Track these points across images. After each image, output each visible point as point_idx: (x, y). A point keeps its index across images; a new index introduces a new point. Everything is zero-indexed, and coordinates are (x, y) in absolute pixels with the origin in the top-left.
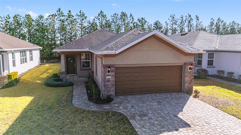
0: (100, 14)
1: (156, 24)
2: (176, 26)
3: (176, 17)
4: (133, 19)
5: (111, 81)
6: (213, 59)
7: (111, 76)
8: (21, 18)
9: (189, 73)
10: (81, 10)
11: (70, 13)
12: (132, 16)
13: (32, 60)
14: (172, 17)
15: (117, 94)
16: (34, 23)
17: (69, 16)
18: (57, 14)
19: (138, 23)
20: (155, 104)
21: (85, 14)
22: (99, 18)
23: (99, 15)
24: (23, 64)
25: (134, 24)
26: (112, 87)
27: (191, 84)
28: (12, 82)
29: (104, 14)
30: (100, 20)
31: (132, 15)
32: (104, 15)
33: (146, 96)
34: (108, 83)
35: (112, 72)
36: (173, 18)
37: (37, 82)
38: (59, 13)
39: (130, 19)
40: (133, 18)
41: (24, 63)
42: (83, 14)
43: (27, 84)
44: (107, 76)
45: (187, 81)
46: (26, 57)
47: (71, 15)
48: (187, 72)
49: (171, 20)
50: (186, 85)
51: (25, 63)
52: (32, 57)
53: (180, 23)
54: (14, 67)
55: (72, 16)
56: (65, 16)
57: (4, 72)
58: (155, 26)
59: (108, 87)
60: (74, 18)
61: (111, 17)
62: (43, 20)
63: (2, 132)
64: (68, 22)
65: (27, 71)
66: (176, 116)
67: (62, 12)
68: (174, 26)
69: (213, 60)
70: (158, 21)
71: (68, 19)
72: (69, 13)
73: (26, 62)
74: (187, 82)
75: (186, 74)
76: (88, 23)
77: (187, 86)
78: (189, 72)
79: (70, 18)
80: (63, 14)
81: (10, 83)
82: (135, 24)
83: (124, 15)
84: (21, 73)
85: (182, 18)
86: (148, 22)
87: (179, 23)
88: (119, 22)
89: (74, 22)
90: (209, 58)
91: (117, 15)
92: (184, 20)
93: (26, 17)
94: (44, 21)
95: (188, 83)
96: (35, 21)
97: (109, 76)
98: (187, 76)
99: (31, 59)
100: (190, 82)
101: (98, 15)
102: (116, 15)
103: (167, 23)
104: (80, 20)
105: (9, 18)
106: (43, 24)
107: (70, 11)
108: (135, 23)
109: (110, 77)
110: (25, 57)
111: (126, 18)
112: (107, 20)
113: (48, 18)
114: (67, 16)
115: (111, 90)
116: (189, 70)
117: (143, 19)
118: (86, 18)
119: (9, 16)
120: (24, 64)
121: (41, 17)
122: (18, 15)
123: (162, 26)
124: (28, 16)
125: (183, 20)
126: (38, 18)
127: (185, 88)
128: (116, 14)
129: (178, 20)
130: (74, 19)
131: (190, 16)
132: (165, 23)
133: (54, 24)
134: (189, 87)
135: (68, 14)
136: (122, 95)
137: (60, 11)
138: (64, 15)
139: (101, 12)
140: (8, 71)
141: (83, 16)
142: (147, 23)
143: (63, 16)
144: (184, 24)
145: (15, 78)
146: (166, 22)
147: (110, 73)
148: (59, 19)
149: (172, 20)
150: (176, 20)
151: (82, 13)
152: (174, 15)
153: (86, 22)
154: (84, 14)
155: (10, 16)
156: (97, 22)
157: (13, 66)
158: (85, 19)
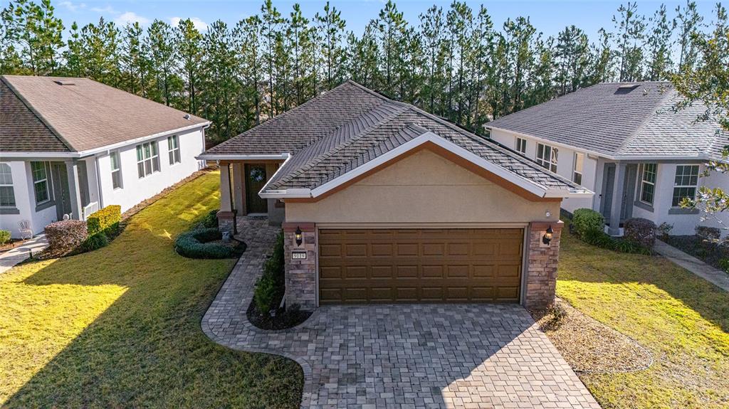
0: (384, 11)
1: (566, 36)
2: (639, 43)
3: (638, 14)
4: (488, 22)
5: (306, 267)
6: (696, 184)
7: (305, 252)
8: (169, 30)
9: (543, 253)
10: (328, 3)
11: (298, 13)
12: (486, 14)
13: (178, 159)
14: (625, 13)
15: (326, 299)
16: (200, 45)
17: (295, 21)
18: (261, 17)
19: (504, 34)
20: (408, 343)
21: (339, 14)
22: (380, 23)
23: (382, 14)
24: (147, 177)
25: (492, 38)
26: (308, 283)
27: (547, 285)
28: (97, 236)
29: (396, 12)
30: (386, 29)
31: (485, 11)
32: (398, 13)
33: (405, 310)
34: (298, 272)
35: (307, 242)
36: (630, 15)
37: (163, 235)
38: (267, 12)
39: (479, 24)
40: (487, 20)
41: (149, 172)
42: (334, 15)
43: (135, 243)
44: (295, 253)
45: (535, 274)
46: (157, 156)
47: (300, 18)
48: (534, 250)
49: (623, 23)
50: (531, 286)
51: (156, 174)
52: (177, 153)
53: (652, 31)
54: (119, 190)
55: (302, 22)
56: (283, 21)
57: (85, 208)
58: (563, 43)
59: (297, 281)
60: (309, 27)
61: (421, 18)
62: (223, 36)
63: (9, 393)
64: (292, 40)
65: (159, 192)
66: (436, 391)
67: (275, 9)
68: (633, 43)
69: (694, 189)
70: (573, 28)
71: (293, 30)
72: (294, 12)
73: (157, 168)
74: (534, 278)
75: (534, 255)
76: (350, 41)
77: (534, 290)
78: (543, 250)
79: (296, 27)
80: (279, 15)
81: (93, 239)
82: (496, 40)
83: (462, 11)
84: (139, 202)
85: (662, 13)
86: (538, 32)
87: (648, 31)
88: (445, 34)
89: (308, 39)
90: (678, 180)
91: (440, 12)
92: (669, 22)
93: (181, 28)
94: (228, 37)
95: (537, 282)
96: (204, 40)
97: (300, 253)
98: (535, 260)
99: (175, 157)
100: (546, 278)
101: (380, 15)
102: (437, 12)
103: (606, 32)
104: (325, 31)
105: (139, 33)
106: (223, 46)
107: (297, 8)
108: (496, 35)
109: (303, 256)
110: (155, 156)
111: (467, 21)
112: (408, 28)
113: (237, 29)
114: (288, 22)
115: (306, 289)
116: (542, 245)
117: (521, 20)
118: (342, 25)
119: (137, 28)
120: (150, 176)
121: (220, 26)
122: (161, 23)
123: (586, 45)
124: (187, 25)
125: (664, 20)
126: (213, 30)
127: (528, 295)
128: (434, 10)
129: (644, 22)
130: (309, 29)
131: (692, 6)
132: (600, 34)
133: (254, 46)
134: (543, 293)
135: (292, 14)
136: (339, 304)
137: (269, 7)
138: (281, 18)
139: (389, 4)
140: (97, 202)
141: (333, 18)
142: (535, 36)
143: (277, 22)
144: (667, 36)
145: (111, 222)
146: (602, 29)
147: (302, 246)
148: (266, 32)
149: (625, 23)
150: (638, 22)
151: (331, 10)
152: (635, 6)
153: (342, 39)
154: (337, 14)
155: (139, 26)
156: (378, 35)
157: (114, 188)
158: (340, 27)
